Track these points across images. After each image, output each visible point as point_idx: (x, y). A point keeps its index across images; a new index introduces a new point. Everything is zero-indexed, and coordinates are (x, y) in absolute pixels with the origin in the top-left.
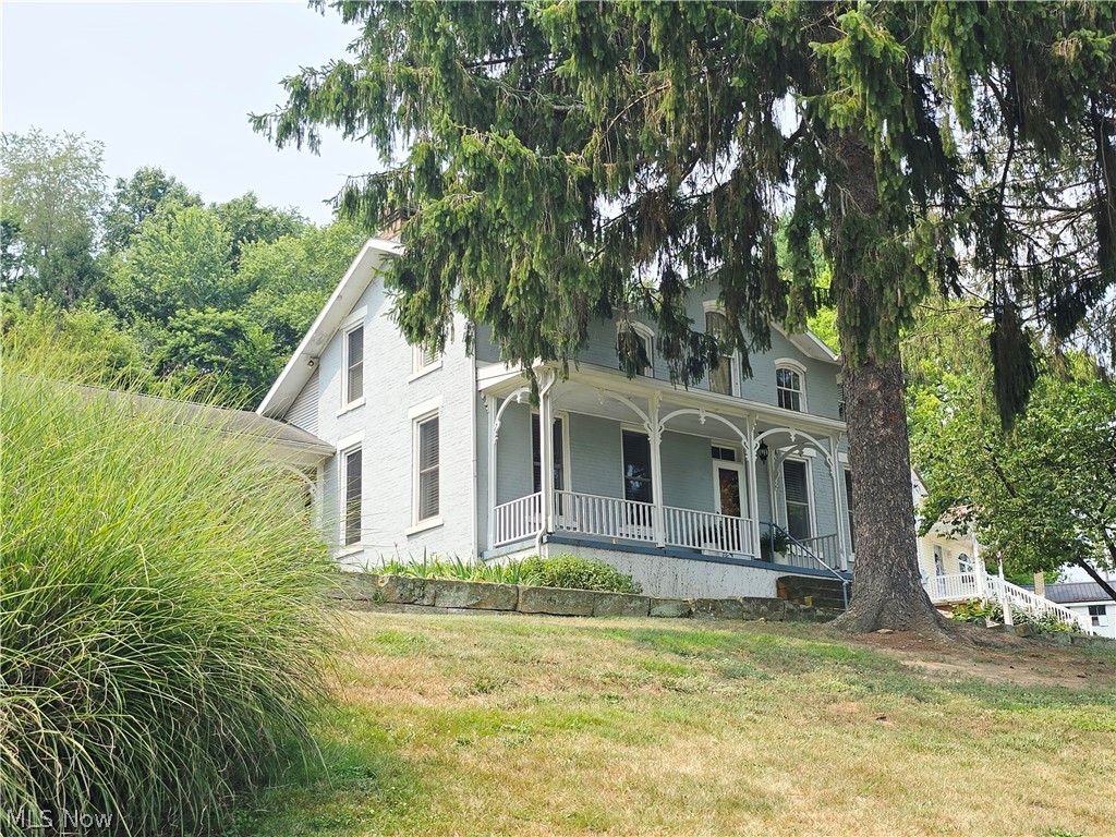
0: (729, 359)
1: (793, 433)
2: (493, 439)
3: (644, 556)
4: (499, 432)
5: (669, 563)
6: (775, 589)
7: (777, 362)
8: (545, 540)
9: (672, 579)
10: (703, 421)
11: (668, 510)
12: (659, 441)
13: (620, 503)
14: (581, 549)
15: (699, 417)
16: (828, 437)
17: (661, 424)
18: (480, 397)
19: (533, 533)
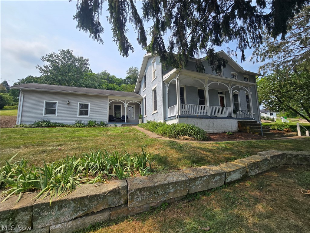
0: (221, 73)
1: (240, 86)
2: (167, 92)
3: (205, 119)
4: (168, 91)
5: (211, 120)
6: (237, 124)
7: (231, 73)
8: (178, 117)
9: (212, 124)
10: (219, 84)
11: (211, 107)
12: (208, 90)
13: (198, 106)
14: (188, 119)
15: (217, 83)
16: (247, 87)
17: (208, 85)
18: (164, 83)
19: (176, 115)
